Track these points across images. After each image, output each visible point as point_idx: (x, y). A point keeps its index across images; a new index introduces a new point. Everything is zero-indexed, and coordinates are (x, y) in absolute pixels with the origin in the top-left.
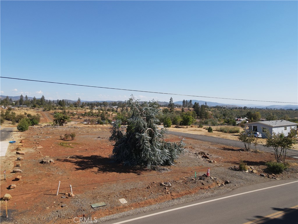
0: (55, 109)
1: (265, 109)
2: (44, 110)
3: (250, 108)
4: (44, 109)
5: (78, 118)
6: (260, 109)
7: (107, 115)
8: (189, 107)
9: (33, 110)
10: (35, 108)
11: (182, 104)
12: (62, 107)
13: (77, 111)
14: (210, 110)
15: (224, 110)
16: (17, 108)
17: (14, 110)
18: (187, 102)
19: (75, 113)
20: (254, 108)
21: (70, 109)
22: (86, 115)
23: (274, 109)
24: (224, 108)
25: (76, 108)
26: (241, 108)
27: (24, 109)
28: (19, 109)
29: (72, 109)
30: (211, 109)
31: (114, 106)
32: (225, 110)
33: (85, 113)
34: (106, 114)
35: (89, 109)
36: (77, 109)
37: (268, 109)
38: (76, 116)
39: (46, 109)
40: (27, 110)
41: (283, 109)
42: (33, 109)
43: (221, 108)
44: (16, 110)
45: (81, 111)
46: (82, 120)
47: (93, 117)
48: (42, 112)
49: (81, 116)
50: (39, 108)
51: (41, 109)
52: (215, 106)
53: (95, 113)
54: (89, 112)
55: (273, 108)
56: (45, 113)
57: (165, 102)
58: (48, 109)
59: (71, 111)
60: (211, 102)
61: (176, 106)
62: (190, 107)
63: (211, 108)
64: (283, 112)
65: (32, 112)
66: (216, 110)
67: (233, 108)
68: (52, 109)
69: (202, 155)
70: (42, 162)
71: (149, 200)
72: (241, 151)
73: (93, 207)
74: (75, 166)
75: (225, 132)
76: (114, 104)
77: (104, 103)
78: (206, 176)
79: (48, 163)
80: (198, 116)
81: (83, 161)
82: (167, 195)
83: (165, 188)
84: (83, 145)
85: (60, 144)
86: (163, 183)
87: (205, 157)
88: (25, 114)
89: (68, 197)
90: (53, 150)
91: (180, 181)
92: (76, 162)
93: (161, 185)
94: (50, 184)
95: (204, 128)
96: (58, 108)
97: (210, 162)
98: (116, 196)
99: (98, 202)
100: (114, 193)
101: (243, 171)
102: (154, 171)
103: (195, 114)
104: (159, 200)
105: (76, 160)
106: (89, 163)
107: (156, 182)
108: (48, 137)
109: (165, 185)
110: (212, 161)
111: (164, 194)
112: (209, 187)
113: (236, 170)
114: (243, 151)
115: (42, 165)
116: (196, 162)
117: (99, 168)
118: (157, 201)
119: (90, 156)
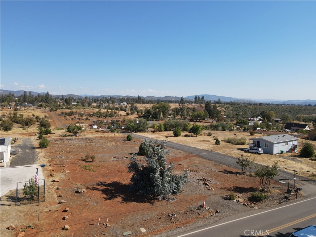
0: (62, 108)
1: (282, 105)
2: (51, 110)
3: (267, 103)
4: (51, 109)
5: (87, 119)
6: (277, 105)
7: (116, 115)
8: (202, 103)
9: (40, 109)
10: (42, 108)
11: (193, 99)
12: (69, 107)
13: (85, 111)
14: (223, 107)
15: (238, 106)
16: (23, 108)
17: (21, 110)
18: (199, 98)
19: (83, 113)
20: (271, 103)
21: (78, 108)
22: (95, 116)
23: (292, 104)
24: (239, 104)
25: (83, 107)
26: (256, 104)
27: (30, 109)
28: (26, 108)
29: (79, 109)
30: (224, 105)
31: (122, 102)
33: (94, 113)
34: (114, 114)
35: (97, 108)
36: (84, 108)
37: (285, 105)
38: (85, 117)
39: (53, 109)
41: (300, 105)
42: (40, 108)
43: (235, 104)
44: (22, 110)
45: (89, 110)
46: (90, 121)
47: (102, 117)
48: (49, 113)
49: (89, 117)
50: (46, 108)
51: (48, 109)
52: (228, 101)
53: (103, 113)
54: (97, 112)
55: (290, 103)
56: (52, 113)
57: (176, 97)
58: (55, 109)
59: (78, 111)
60: (225, 97)
61: (188, 102)
63: (224, 104)
64: (301, 109)
65: (40, 113)
66: (230, 106)
67: (248, 104)
68: (59, 109)
69: (204, 182)
70: (77, 192)
71: (161, 228)
72: (238, 175)
73: (124, 235)
74: (103, 195)
75: (232, 144)
76: (122, 100)
77: (112, 99)
78: (202, 206)
79: (82, 193)
80: (210, 115)
81: (108, 189)
82: (173, 224)
83: (172, 219)
84: (103, 168)
85: (84, 167)
86: (170, 215)
87: (206, 184)
88: (33, 115)
89: (106, 227)
90: (79, 175)
91: (183, 211)
92: (102, 191)
93: (169, 215)
94: (91, 215)
95: (213, 136)
96: (64, 107)
97: (209, 189)
98: (138, 226)
99: (126, 231)
100: (136, 223)
101: (232, 200)
102: (164, 200)
103: (207, 114)
104: (168, 228)
105: (102, 188)
106: (113, 191)
107: (165, 212)
108: (70, 158)
109: (172, 216)
110: (210, 189)
111: (170, 223)
112: (203, 216)
113: (226, 199)
114: (240, 174)
115: (78, 195)
116: (197, 189)
117: (122, 197)
118: (165, 229)
119: (112, 182)
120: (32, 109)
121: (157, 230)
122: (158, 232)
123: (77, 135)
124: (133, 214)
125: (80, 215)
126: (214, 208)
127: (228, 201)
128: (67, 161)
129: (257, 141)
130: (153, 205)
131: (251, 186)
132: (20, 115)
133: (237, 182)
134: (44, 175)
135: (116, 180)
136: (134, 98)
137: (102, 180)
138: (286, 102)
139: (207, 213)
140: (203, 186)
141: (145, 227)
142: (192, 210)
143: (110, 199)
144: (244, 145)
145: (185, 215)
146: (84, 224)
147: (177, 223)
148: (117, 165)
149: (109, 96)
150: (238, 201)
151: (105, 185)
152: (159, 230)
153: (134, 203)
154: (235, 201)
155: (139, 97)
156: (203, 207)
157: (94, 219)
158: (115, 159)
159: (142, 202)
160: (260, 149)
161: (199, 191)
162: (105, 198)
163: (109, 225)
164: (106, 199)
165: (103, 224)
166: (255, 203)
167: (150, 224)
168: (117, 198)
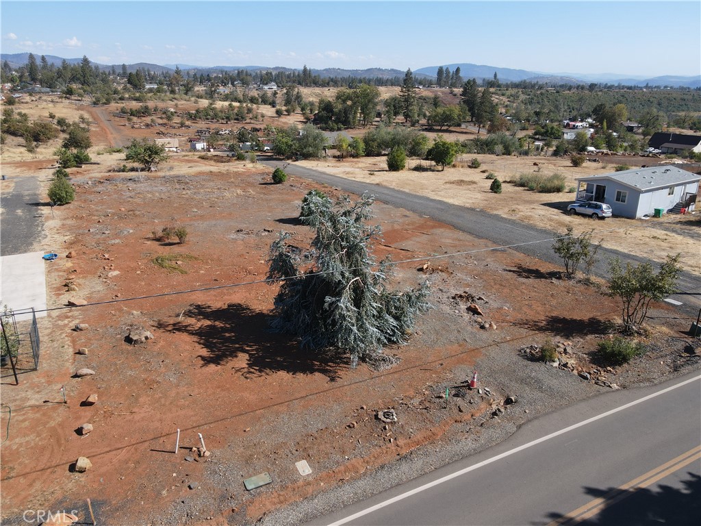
0: (122, 99)
1: (641, 88)
2: (95, 103)
3: (606, 84)
4: (94, 99)
5: (182, 126)
6: (630, 88)
7: (251, 115)
8: (453, 85)
9: (68, 101)
10: (73, 97)
11: (434, 76)
12: (137, 95)
13: (176, 105)
14: (503, 95)
15: (539, 92)
16: (27, 98)
17: (22, 102)
18: (449, 72)
19: (172, 110)
20: (616, 85)
21: (159, 98)
22: (200, 118)
23: (666, 87)
24: (541, 87)
25: (172, 95)
26: (583, 88)
27: (46, 101)
28: (34, 99)
29: (163, 100)
30: (507, 90)
31: (266, 84)
32: (542, 94)
33: (197, 111)
34: (247, 113)
35: (206, 98)
36: (175, 99)
37: (649, 87)
38: (176, 120)
39: (99, 101)
40: (52, 101)
41: (685, 89)
42: (68, 99)
43: (533, 86)
44: (27, 103)
45: (187, 103)
47: (218, 121)
48: (90, 110)
49: (188, 120)
50: (83, 96)
51: (88, 100)
52: (516, 80)
53: (221, 111)
54: (205, 109)
55: (662, 84)
56: (98, 110)
57: (392, 70)
58: (104, 101)
59: (161, 105)
60: (509, 70)
61: (420, 83)
62: (456, 87)
63: (507, 86)
64: (685, 97)
65: (67, 111)
66: (520, 93)
67: (562, 86)
68: (115, 99)
69: (469, 304)
70: (128, 340)
71: (354, 461)
72: (554, 280)
73: (249, 487)
74: (198, 347)
75: (531, 189)
76: (265, 77)
77: (241, 77)
78: (470, 386)
79: (142, 342)
80: (472, 116)
81: (214, 326)
82: (389, 445)
83: (385, 428)
84: (207, 263)
85: (157, 260)
86: (381, 415)
87: (474, 311)
88: (52, 116)
89: (197, 458)
90: (143, 283)
91: (416, 402)
92: (199, 333)
93: (376, 417)
94: (158, 416)
95: (483, 169)
96: (127, 96)
97: (482, 327)
98: (290, 455)
99: (256, 473)
100: (285, 444)
101: (548, 363)
102: (364, 364)
103: (467, 112)
104: (373, 459)
105: (199, 325)
106: (227, 335)
107: (367, 405)
108: (126, 233)
109: (385, 419)
110: (487, 326)
111: (381, 443)
112: (472, 416)
113: (533, 358)
114: (559, 278)
115: (130, 347)
116: (453, 327)
117: (250, 354)
118: (367, 462)
119: (226, 307)
120: (50, 99)
121: (342, 468)
122: (345, 472)
123: (152, 169)
124: (277, 414)
125: (129, 417)
126: (501, 389)
127: (536, 366)
128: (117, 241)
129: (597, 186)
130: (333, 379)
131: (591, 316)
132: (20, 114)
133: (554, 302)
134: (48, 284)
135: (238, 297)
136: (294, 73)
137: (200, 298)
138: (652, 80)
139: (483, 405)
140: (467, 316)
141: (308, 457)
142: (441, 397)
143: (216, 360)
144: (561, 194)
145: (422, 414)
146: (136, 449)
147: (401, 442)
148: (244, 253)
149: (234, 69)
150: (565, 365)
151: (207, 316)
152: (350, 467)
153: (282, 374)
154: (556, 364)
155: (305, 70)
156: (471, 389)
157: (166, 431)
158: (241, 235)
159: (304, 371)
160: (604, 206)
161: (459, 331)
162: (203, 358)
163: (207, 454)
164: (207, 361)
165: (191, 449)
166: (609, 368)
167: (322, 447)
168: (236, 356)
